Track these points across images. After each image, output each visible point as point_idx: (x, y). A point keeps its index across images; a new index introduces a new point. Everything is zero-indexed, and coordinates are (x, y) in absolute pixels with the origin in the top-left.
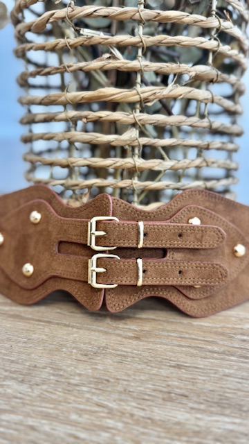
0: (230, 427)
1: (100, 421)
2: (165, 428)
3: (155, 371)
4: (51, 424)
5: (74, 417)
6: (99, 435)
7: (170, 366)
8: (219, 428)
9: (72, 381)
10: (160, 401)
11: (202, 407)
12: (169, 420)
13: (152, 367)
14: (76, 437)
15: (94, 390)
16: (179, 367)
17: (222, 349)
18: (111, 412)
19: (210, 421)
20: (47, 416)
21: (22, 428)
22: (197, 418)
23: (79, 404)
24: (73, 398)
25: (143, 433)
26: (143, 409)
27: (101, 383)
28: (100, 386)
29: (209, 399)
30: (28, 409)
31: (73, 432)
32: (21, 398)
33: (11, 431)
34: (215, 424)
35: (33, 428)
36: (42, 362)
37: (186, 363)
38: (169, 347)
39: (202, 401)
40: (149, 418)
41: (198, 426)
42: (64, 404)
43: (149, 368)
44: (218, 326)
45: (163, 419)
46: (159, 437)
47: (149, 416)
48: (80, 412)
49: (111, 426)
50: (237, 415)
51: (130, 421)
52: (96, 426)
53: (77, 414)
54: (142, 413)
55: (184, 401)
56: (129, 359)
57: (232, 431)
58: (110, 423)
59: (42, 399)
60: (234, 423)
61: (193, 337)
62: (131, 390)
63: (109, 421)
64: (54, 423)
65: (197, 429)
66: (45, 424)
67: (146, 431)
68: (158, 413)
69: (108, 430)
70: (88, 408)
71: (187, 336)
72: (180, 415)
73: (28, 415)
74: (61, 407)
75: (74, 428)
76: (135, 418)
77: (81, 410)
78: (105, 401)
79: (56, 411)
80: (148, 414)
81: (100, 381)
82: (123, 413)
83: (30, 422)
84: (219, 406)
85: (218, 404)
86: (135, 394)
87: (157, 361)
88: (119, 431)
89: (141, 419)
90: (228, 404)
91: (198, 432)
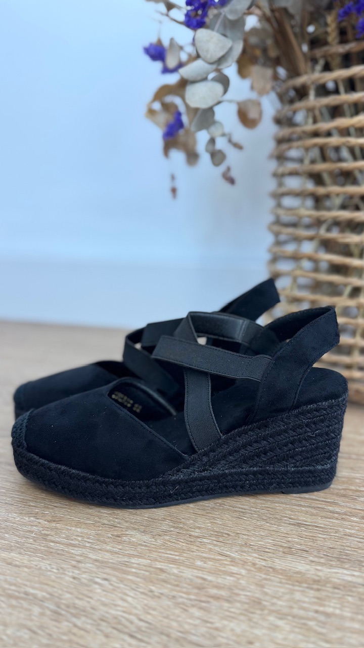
0: (350, 579)
1: (225, 568)
2: (286, 576)
3: (274, 528)
4: (178, 568)
5: (199, 563)
6: (225, 579)
7: (290, 524)
8: (338, 579)
9: (193, 533)
10: (281, 554)
11: (322, 560)
12: (290, 570)
13: (271, 524)
14: (204, 579)
15: (215, 542)
16: (299, 525)
17: (344, 510)
18: (233, 561)
19: (329, 572)
20: (174, 562)
21: (152, 569)
22: (317, 570)
23: (202, 553)
24: (196, 548)
25: (265, 579)
26: (265, 560)
28: (221, 539)
29: (328, 555)
30: (154, 555)
32: (146, 546)
33: (143, 572)
34: (334, 575)
35: (162, 570)
37: (305, 521)
38: (288, 506)
39: (322, 556)
40: (271, 568)
41: (318, 576)
42: (189, 552)
43: (268, 524)
44: (341, 487)
45: (284, 568)
46: (281, 582)
47: (270, 565)
49: (235, 572)
50: (357, 569)
51: (252, 569)
52: (220, 571)
53: (202, 561)
54: (264, 563)
55: (305, 554)
57: (350, 582)
58: (234, 569)
59: (167, 547)
60: (354, 576)
62: (252, 544)
63: (232, 568)
64: (182, 567)
65: (317, 578)
66: (173, 567)
67: (268, 577)
68: (279, 564)
69: (232, 575)
70: (212, 557)
72: (300, 566)
73: (156, 560)
74: (185, 555)
75: (200, 572)
76: (257, 566)
77: (205, 558)
78: (226, 551)
79: (181, 558)
80: (270, 564)
81: (220, 535)
82: (245, 562)
83: (159, 565)
84: (339, 560)
85: (339, 559)
87: (276, 518)
88: (242, 575)
89: (264, 568)
90: (349, 560)
91: (319, 581)
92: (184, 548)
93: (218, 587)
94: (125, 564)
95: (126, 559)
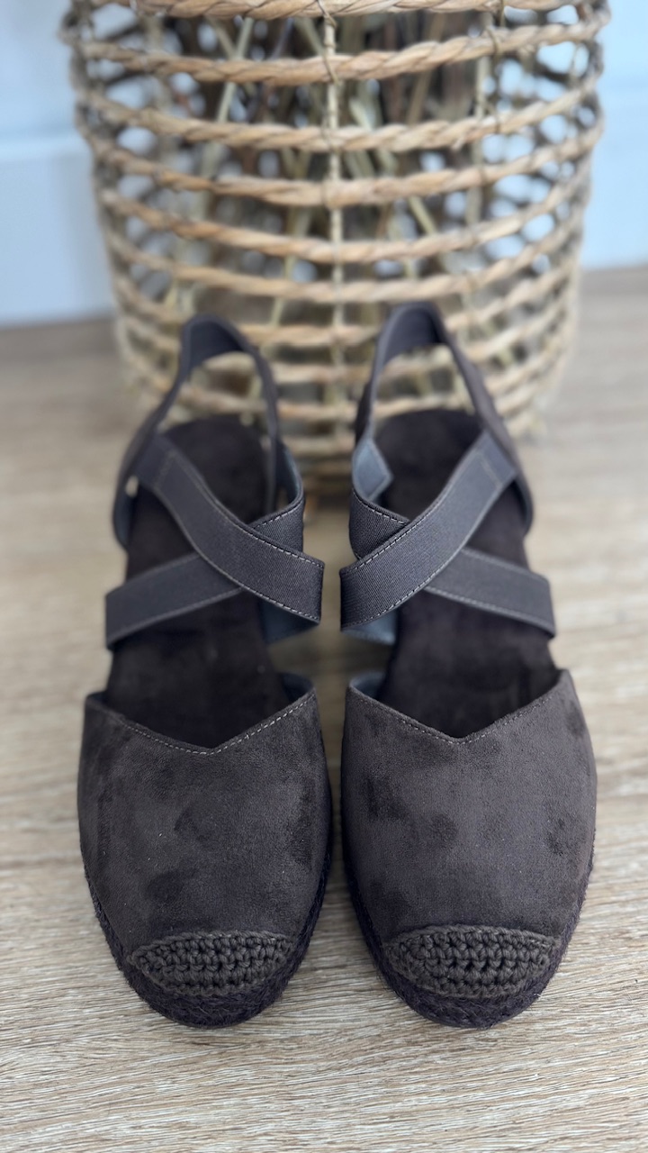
92: (124, 1056)
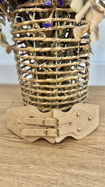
0: (84, 173)
2: (69, 174)
4: (43, 176)
6: (55, 177)
9: (46, 163)
10: (68, 167)
11: (78, 168)
13: (65, 157)
15: (52, 165)
16: (72, 157)
18: (57, 171)
19: (80, 172)
20: (42, 174)
21: (37, 177)
22: (77, 171)
24: (47, 168)
25: (65, 176)
26: (64, 170)
27: (53, 163)
29: (80, 166)
30: (37, 172)
31: (49, 177)
32: (34, 169)
35: (39, 177)
36: (37, 158)
37: (74, 155)
39: (78, 166)
40: (66, 172)
41: (77, 173)
42: (45, 170)
46: (68, 177)
48: (49, 172)
52: (53, 175)
56: (59, 155)
58: (57, 174)
59: (40, 169)
61: (76, 146)
68: (68, 171)
71: (74, 146)
72: (73, 171)
73: (37, 174)
75: (49, 176)
76: (62, 172)
77: (50, 171)
78: (55, 168)
79: (44, 172)
82: (59, 171)
84: (82, 167)
86: (62, 166)
87: (66, 155)
88: (59, 176)
89: (64, 172)
90: (84, 167)
91: (77, 175)
93: (53, 180)
94: (30, 176)
95: (30, 175)
